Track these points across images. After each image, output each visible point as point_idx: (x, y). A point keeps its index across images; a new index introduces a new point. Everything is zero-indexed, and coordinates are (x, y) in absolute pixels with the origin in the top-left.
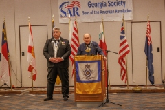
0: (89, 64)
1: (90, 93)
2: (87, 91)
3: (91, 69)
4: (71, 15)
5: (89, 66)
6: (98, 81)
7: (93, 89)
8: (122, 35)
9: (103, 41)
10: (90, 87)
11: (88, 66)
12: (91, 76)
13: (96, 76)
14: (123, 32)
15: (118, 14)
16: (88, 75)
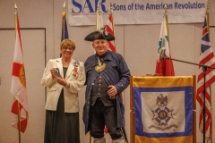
0: (165, 94)
4: (91, 11)
5: (166, 99)
8: (204, 43)
9: (168, 54)
11: (163, 100)
13: (180, 123)
14: (206, 38)
15: (180, 11)
16: (163, 121)
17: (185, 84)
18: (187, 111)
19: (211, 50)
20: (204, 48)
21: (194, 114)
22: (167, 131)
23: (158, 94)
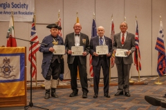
0: (8, 57)
1: (10, 96)
2: (5, 93)
3: (11, 64)
5: (9, 60)
6: (20, 80)
7: (13, 91)
8: (33, 31)
9: (13, 36)
10: (9, 88)
11: (7, 61)
12: (11, 74)
13: (17, 74)
14: (34, 28)
15: (21, 15)
16: (7, 73)
17: (20, 52)
18: (21, 67)
19: (36, 35)
20: (33, 33)
21: (25, 69)
22: (9, 79)
23: (4, 57)
